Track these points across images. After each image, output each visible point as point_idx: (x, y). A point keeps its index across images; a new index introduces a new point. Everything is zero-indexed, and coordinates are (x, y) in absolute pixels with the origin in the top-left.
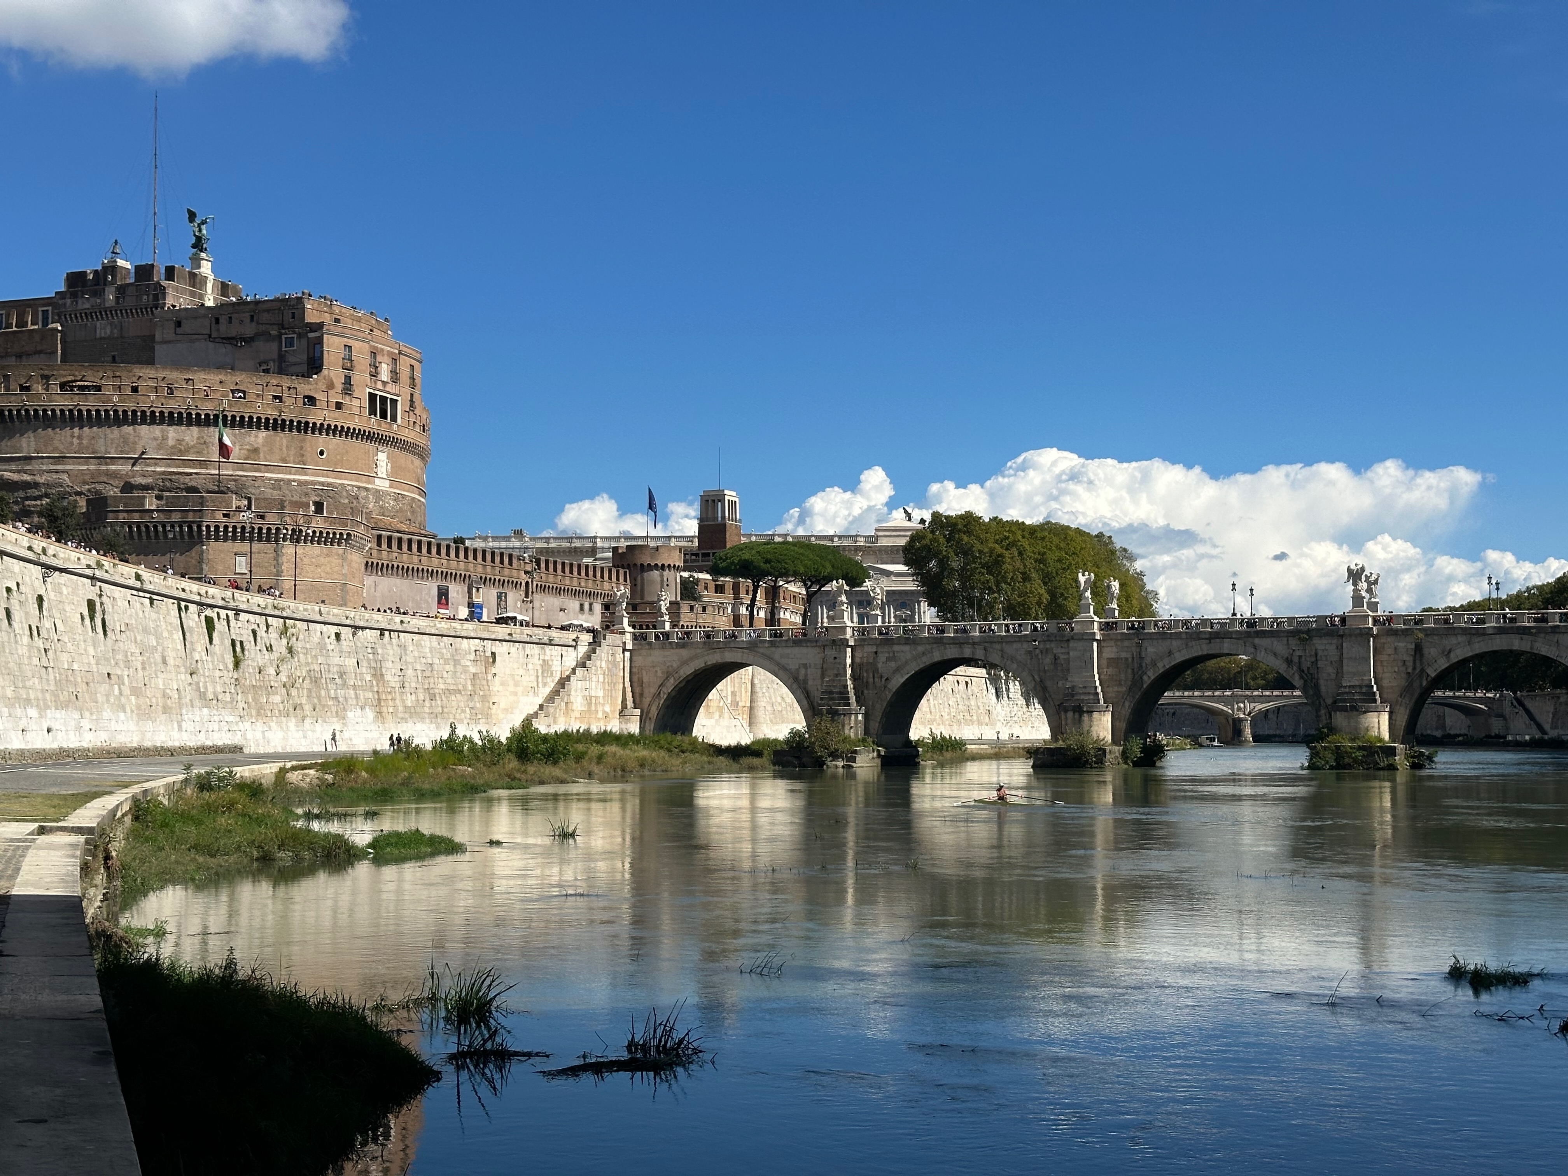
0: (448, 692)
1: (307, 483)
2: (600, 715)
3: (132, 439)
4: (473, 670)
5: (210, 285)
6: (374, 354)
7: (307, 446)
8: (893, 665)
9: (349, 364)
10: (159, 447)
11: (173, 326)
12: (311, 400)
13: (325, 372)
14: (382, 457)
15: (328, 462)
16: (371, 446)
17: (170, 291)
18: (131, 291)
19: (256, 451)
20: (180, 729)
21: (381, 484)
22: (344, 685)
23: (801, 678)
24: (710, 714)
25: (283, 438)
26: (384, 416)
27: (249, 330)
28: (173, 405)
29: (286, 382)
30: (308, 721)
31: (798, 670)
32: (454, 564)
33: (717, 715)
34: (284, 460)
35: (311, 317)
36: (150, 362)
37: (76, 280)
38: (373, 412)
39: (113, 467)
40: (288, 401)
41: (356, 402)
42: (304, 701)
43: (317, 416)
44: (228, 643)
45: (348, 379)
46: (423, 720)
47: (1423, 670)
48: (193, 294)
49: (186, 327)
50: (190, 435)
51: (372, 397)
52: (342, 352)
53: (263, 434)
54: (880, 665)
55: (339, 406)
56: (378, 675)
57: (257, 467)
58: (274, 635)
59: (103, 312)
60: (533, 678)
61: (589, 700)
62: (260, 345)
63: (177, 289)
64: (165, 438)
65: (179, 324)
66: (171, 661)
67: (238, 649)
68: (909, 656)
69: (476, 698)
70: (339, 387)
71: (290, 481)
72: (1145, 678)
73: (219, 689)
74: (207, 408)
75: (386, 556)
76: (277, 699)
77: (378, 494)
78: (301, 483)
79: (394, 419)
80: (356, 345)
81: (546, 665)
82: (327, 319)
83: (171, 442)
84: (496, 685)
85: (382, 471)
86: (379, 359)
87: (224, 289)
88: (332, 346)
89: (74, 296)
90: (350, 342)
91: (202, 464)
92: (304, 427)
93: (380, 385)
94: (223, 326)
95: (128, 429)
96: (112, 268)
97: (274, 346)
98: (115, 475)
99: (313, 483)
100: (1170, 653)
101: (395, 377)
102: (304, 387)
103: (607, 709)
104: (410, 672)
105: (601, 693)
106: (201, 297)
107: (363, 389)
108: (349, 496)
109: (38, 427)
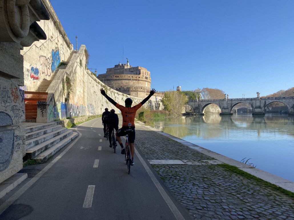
13: (141, 74)
15: (141, 84)
16: (145, 82)
17: (125, 67)
18: (121, 67)
25: (136, 81)
26: (147, 79)
27: (133, 70)
28: (126, 78)
29: (137, 75)
34: (137, 84)
35: (139, 69)
36: (123, 74)
37: (116, 66)
40: (137, 77)
50: (128, 81)
52: (142, 72)
53: (135, 81)
55: (142, 78)
65: (126, 70)
68: (205, 103)
71: (137, 86)
74: (129, 78)
77: (146, 87)
80: (144, 71)
82: (141, 69)
83: (126, 82)
85: (146, 84)
87: (130, 66)
91: (129, 84)
92: (139, 80)
94: (130, 70)
95: (121, 81)
96: (119, 64)
99: (140, 86)
101: (148, 74)
102: (139, 76)
107: (145, 76)
109: (113, 81)
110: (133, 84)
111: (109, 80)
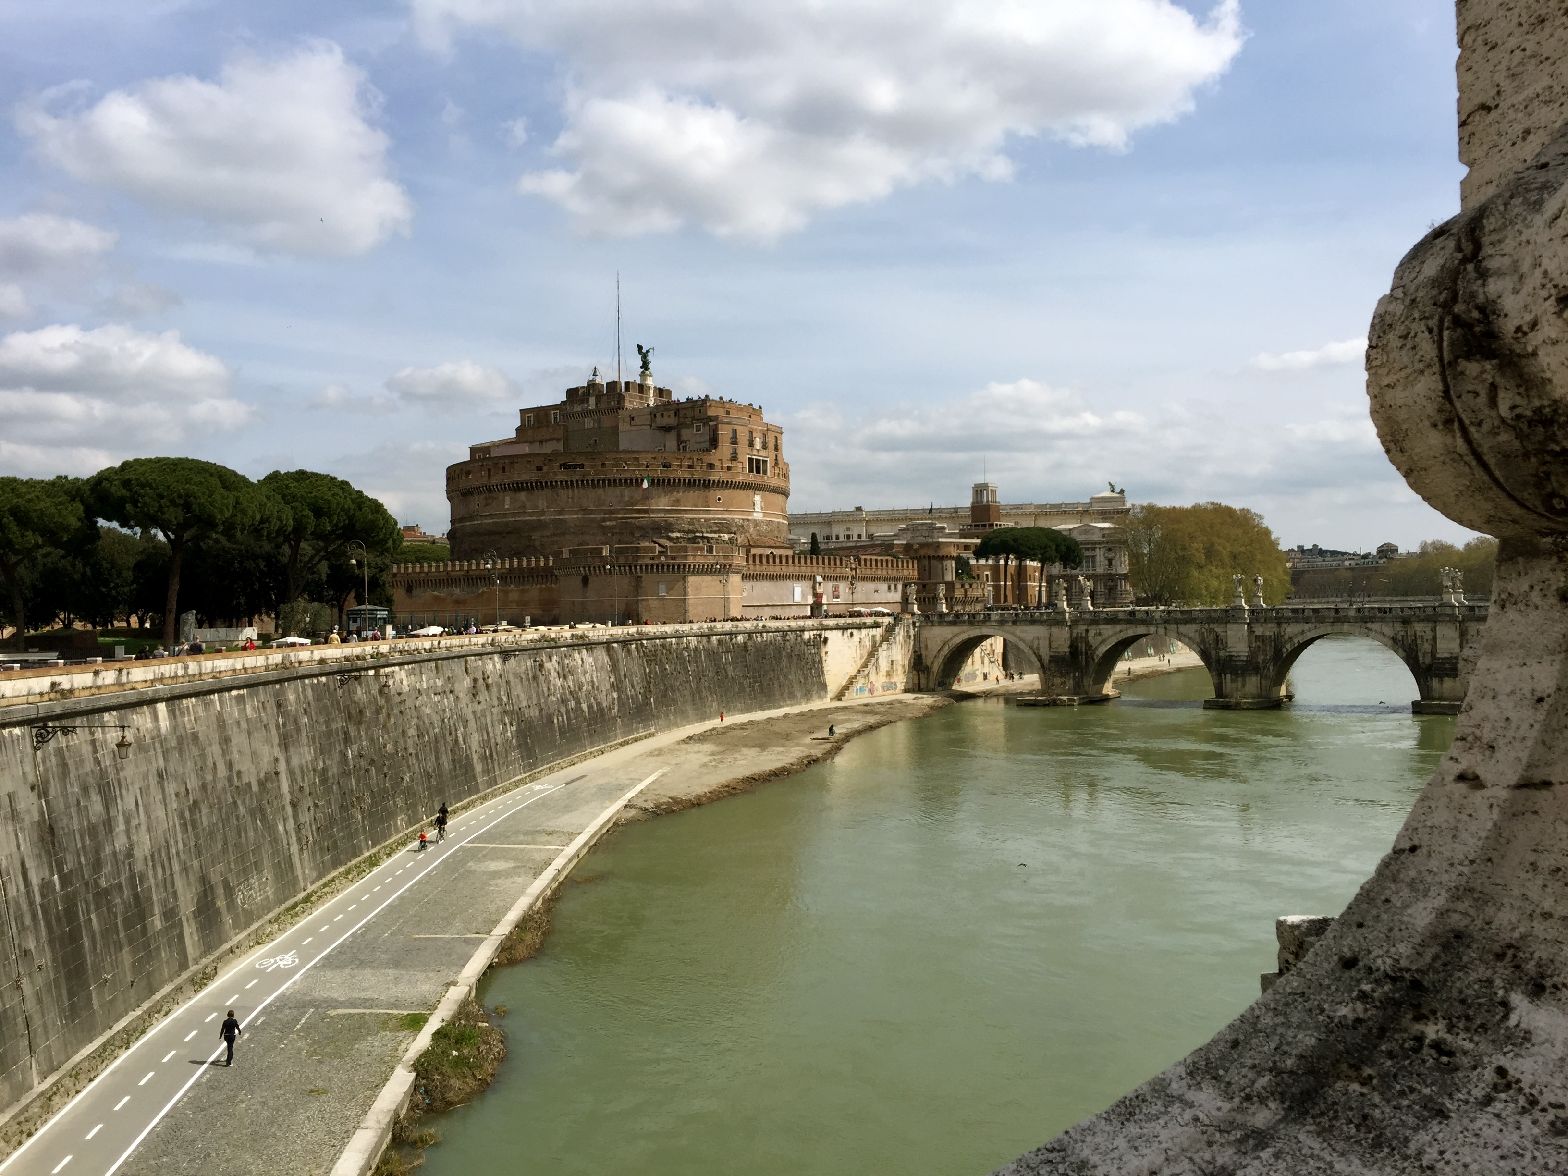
1: (710, 519)
2: (900, 672)
3: (603, 497)
5: (652, 391)
6: (751, 433)
7: (710, 496)
8: (1099, 639)
9: (734, 441)
10: (620, 502)
11: (628, 419)
12: (711, 466)
13: (720, 447)
14: (758, 498)
15: (722, 505)
17: (627, 398)
19: (678, 501)
21: (758, 516)
23: (1035, 646)
25: (694, 492)
26: (758, 472)
28: (626, 475)
29: (695, 455)
31: (1032, 641)
32: (803, 569)
34: (696, 506)
35: (711, 413)
36: (616, 443)
37: (571, 393)
38: (751, 471)
39: (592, 516)
40: (697, 468)
41: (740, 465)
43: (717, 475)
45: (734, 450)
49: (637, 421)
51: (751, 460)
52: (730, 434)
53: (682, 490)
54: (1090, 638)
55: (729, 468)
57: (679, 511)
59: (587, 413)
60: (852, 653)
61: (892, 662)
62: (680, 430)
63: (631, 396)
64: (622, 496)
65: (633, 419)
68: (1111, 633)
70: (729, 456)
71: (699, 519)
72: (1284, 650)
74: (648, 475)
75: (758, 569)
77: (756, 523)
78: (706, 520)
79: (765, 472)
80: (739, 428)
81: (862, 642)
82: (721, 412)
84: (827, 659)
85: (758, 508)
86: (754, 435)
87: (661, 392)
88: (724, 432)
89: (571, 403)
90: (736, 427)
91: (646, 511)
93: (755, 452)
94: (659, 419)
96: (593, 384)
97: (689, 431)
99: (714, 519)
101: (765, 446)
102: (707, 458)
103: (905, 667)
105: (900, 657)
106: (647, 400)
107: (744, 456)
108: (737, 526)
109: (548, 492)
111: (523, 489)
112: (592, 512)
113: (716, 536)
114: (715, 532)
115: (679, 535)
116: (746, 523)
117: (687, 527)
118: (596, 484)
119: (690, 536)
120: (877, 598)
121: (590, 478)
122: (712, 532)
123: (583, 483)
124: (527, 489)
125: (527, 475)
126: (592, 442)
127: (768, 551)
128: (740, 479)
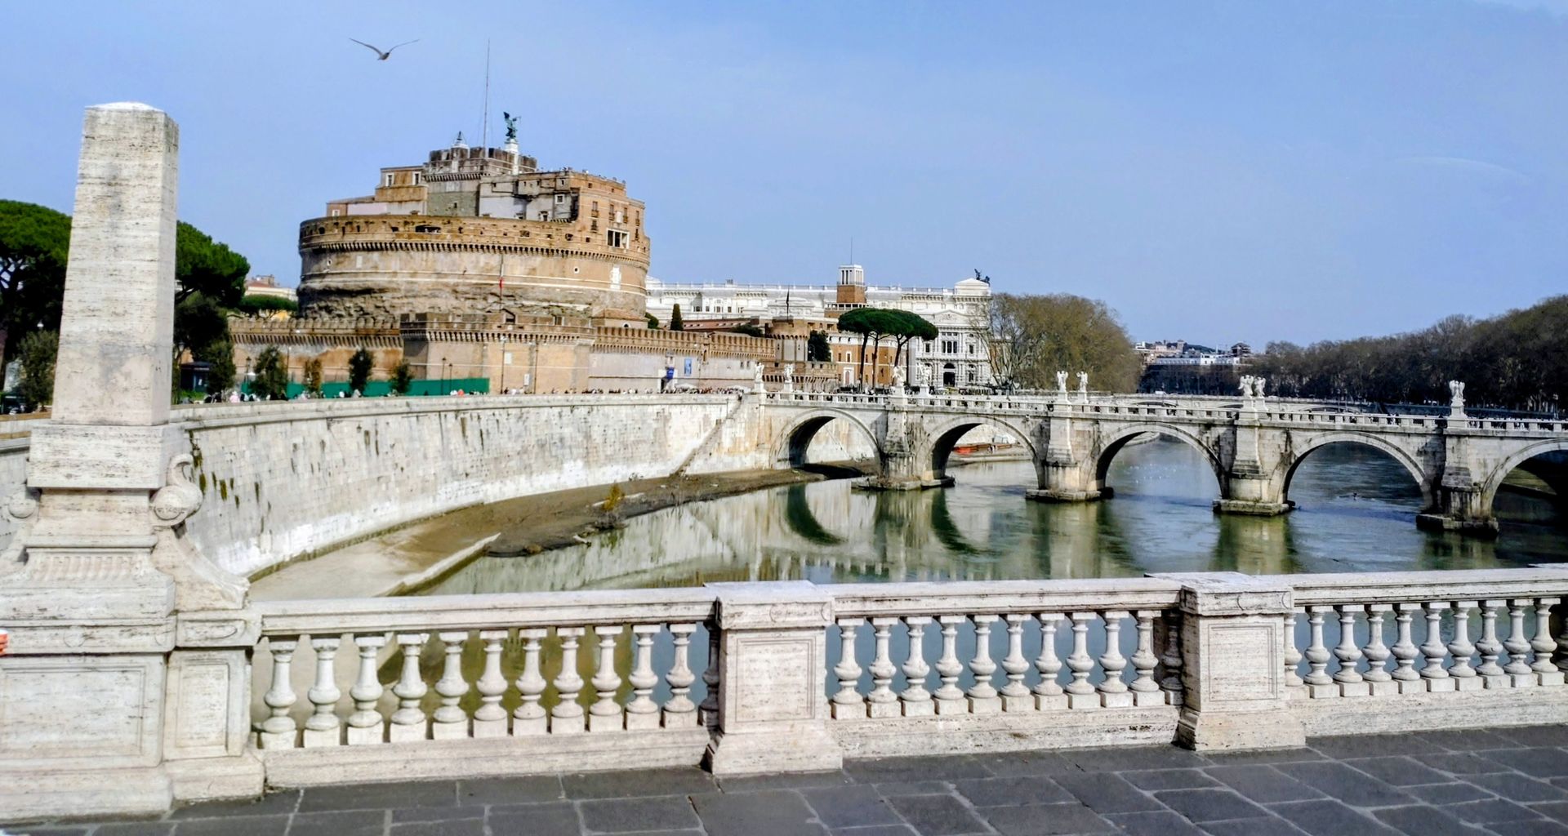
0: (637, 442)
1: (565, 289)
2: (742, 449)
3: (458, 262)
4: (655, 425)
5: (516, 160)
6: (612, 206)
7: (567, 266)
8: (933, 426)
9: (596, 213)
10: (475, 267)
11: (489, 185)
12: (570, 237)
13: (579, 218)
14: (616, 270)
15: (579, 276)
16: (609, 264)
17: (490, 164)
18: (467, 163)
19: (534, 269)
20: (435, 500)
21: (615, 288)
22: (563, 446)
23: (874, 430)
24: (818, 442)
25: (552, 261)
26: (617, 245)
27: (535, 190)
28: (483, 241)
29: (555, 225)
30: (534, 475)
32: (656, 343)
33: (824, 443)
34: (552, 275)
35: (572, 183)
37: (435, 157)
38: (610, 244)
39: (445, 280)
40: (556, 238)
41: (599, 237)
42: (532, 461)
43: (574, 247)
44: (477, 433)
45: (594, 222)
46: (617, 463)
47: (1291, 452)
48: (505, 165)
49: (499, 187)
50: (494, 259)
51: (610, 233)
52: (591, 207)
53: (539, 258)
54: (924, 425)
55: (588, 240)
56: (588, 437)
57: (535, 280)
58: (512, 420)
59: (449, 177)
60: (697, 427)
61: (734, 440)
62: (542, 200)
63: (495, 163)
64: (478, 262)
65: (494, 184)
66: (431, 455)
67: (484, 436)
69: (657, 444)
70: (589, 228)
71: (555, 288)
72: (1103, 445)
73: (468, 465)
74: (505, 242)
75: (610, 341)
76: (512, 463)
77: (612, 295)
78: (562, 290)
79: (624, 246)
80: (600, 201)
81: (706, 418)
82: (583, 184)
83: (482, 264)
84: (671, 434)
85: (615, 280)
86: (616, 208)
87: (524, 160)
88: (585, 204)
89: (434, 165)
90: (596, 199)
92: (565, 253)
93: (615, 226)
95: (455, 255)
96: (455, 148)
97: (550, 201)
98: (446, 285)
99: (569, 289)
100: (1119, 430)
101: (626, 219)
102: (567, 230)
103: (747, 444)
104: (610, 432)
105: (743, 435)
106: (510, 167)
107: (604, 228)
108: (593, 296)
109: (402, 254)
110: (525, 280)
111: (377, 249)
112: (446, 275)
113: (571, 306)
114: (571, 302)
115: (533, 303)
116: (602, 295)
117: (542, 296)
118: (451, 248)
119: (545, 304)
120: (729, 374)
121: (446, 243)
122: (567, 302)
123: (439, 248)
124: (382, 249)
125: (382, 235)
126: (452, 205)
127: (621, 324)
128: (599, 250)
